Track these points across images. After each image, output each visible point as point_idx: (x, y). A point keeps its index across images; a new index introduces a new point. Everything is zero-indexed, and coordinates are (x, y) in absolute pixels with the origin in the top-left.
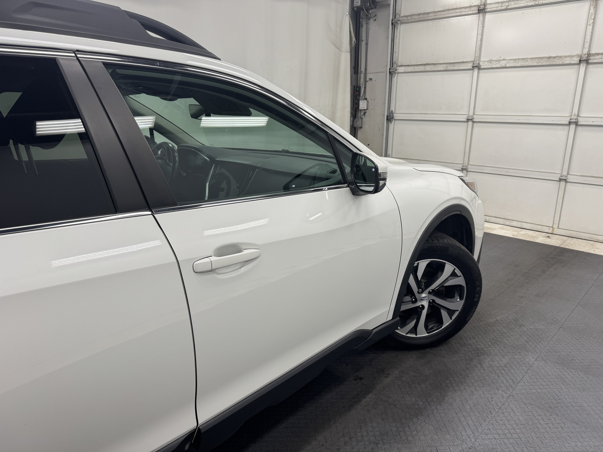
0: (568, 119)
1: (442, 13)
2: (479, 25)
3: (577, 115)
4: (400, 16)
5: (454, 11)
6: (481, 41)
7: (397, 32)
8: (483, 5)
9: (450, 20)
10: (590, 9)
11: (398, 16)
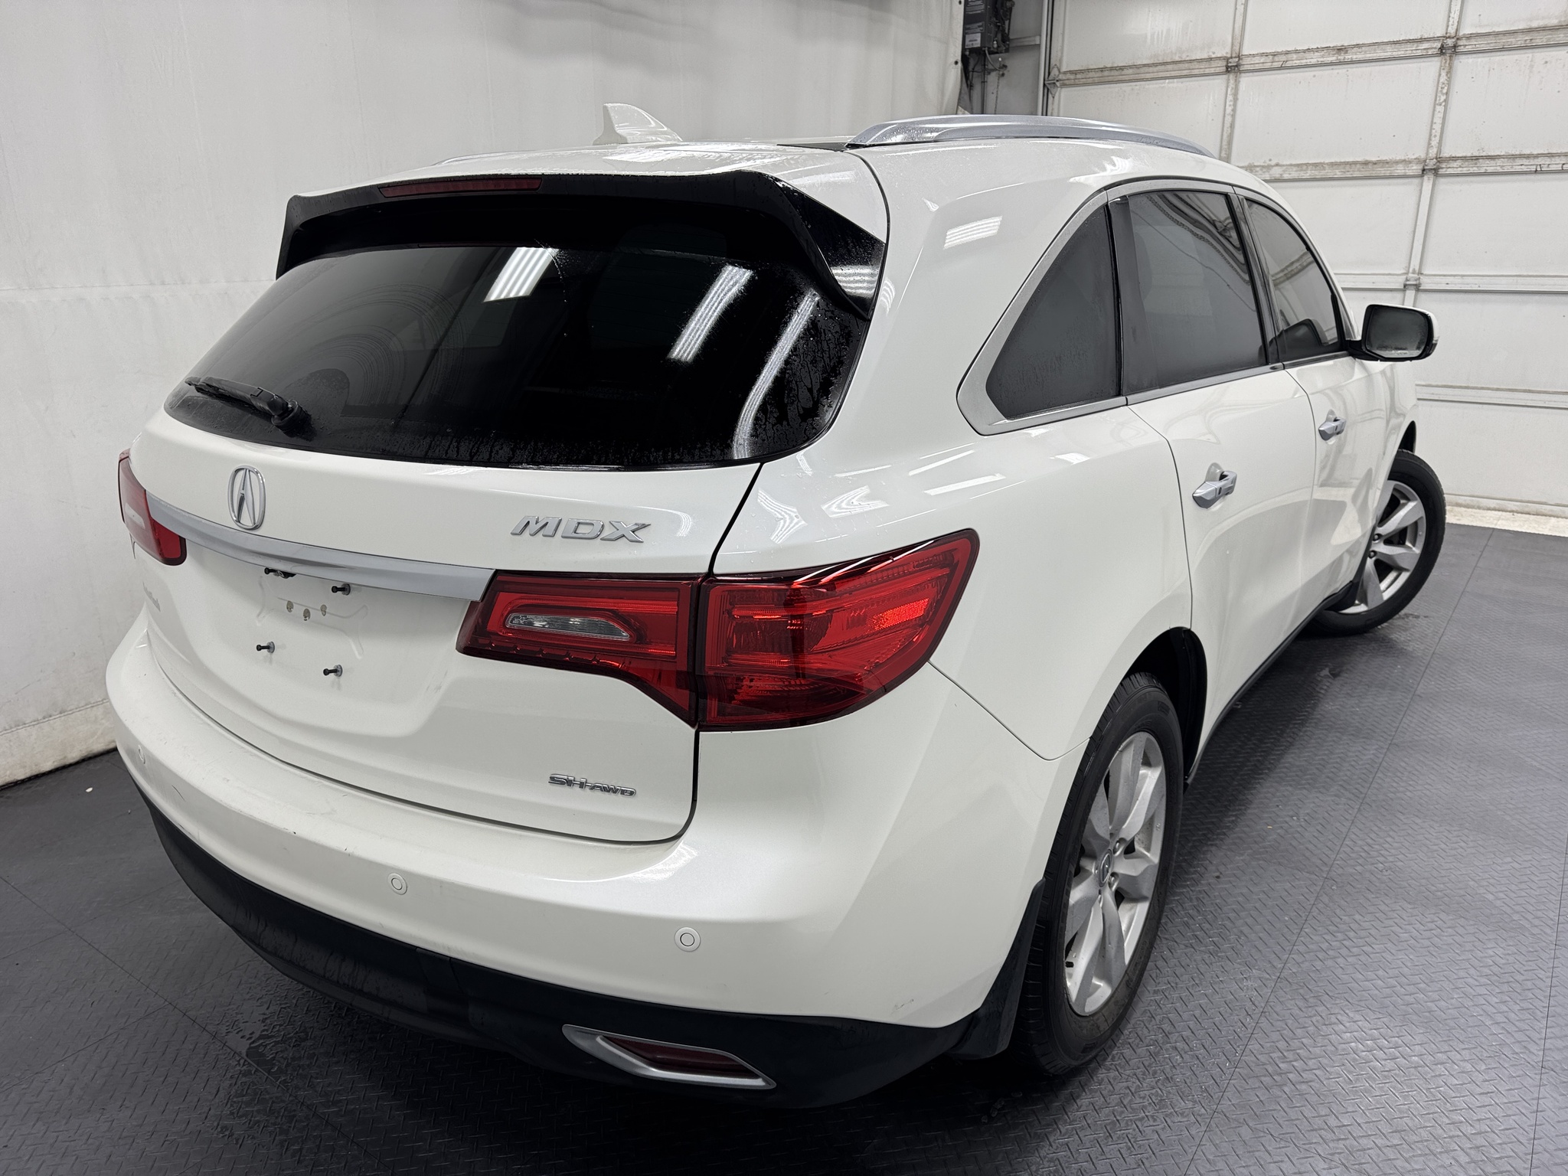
0: (1401, 280)
1: (1151, 69)
2: (1228, 95)
3: (1417, 271)
4: (1061, 71)
5: (1175, 67)
6: (1231, 127)
7: (1053, 104)
8: (1235, 57)
9: (1168, 83)
10: (1440, 75)
11: (1054, 72)
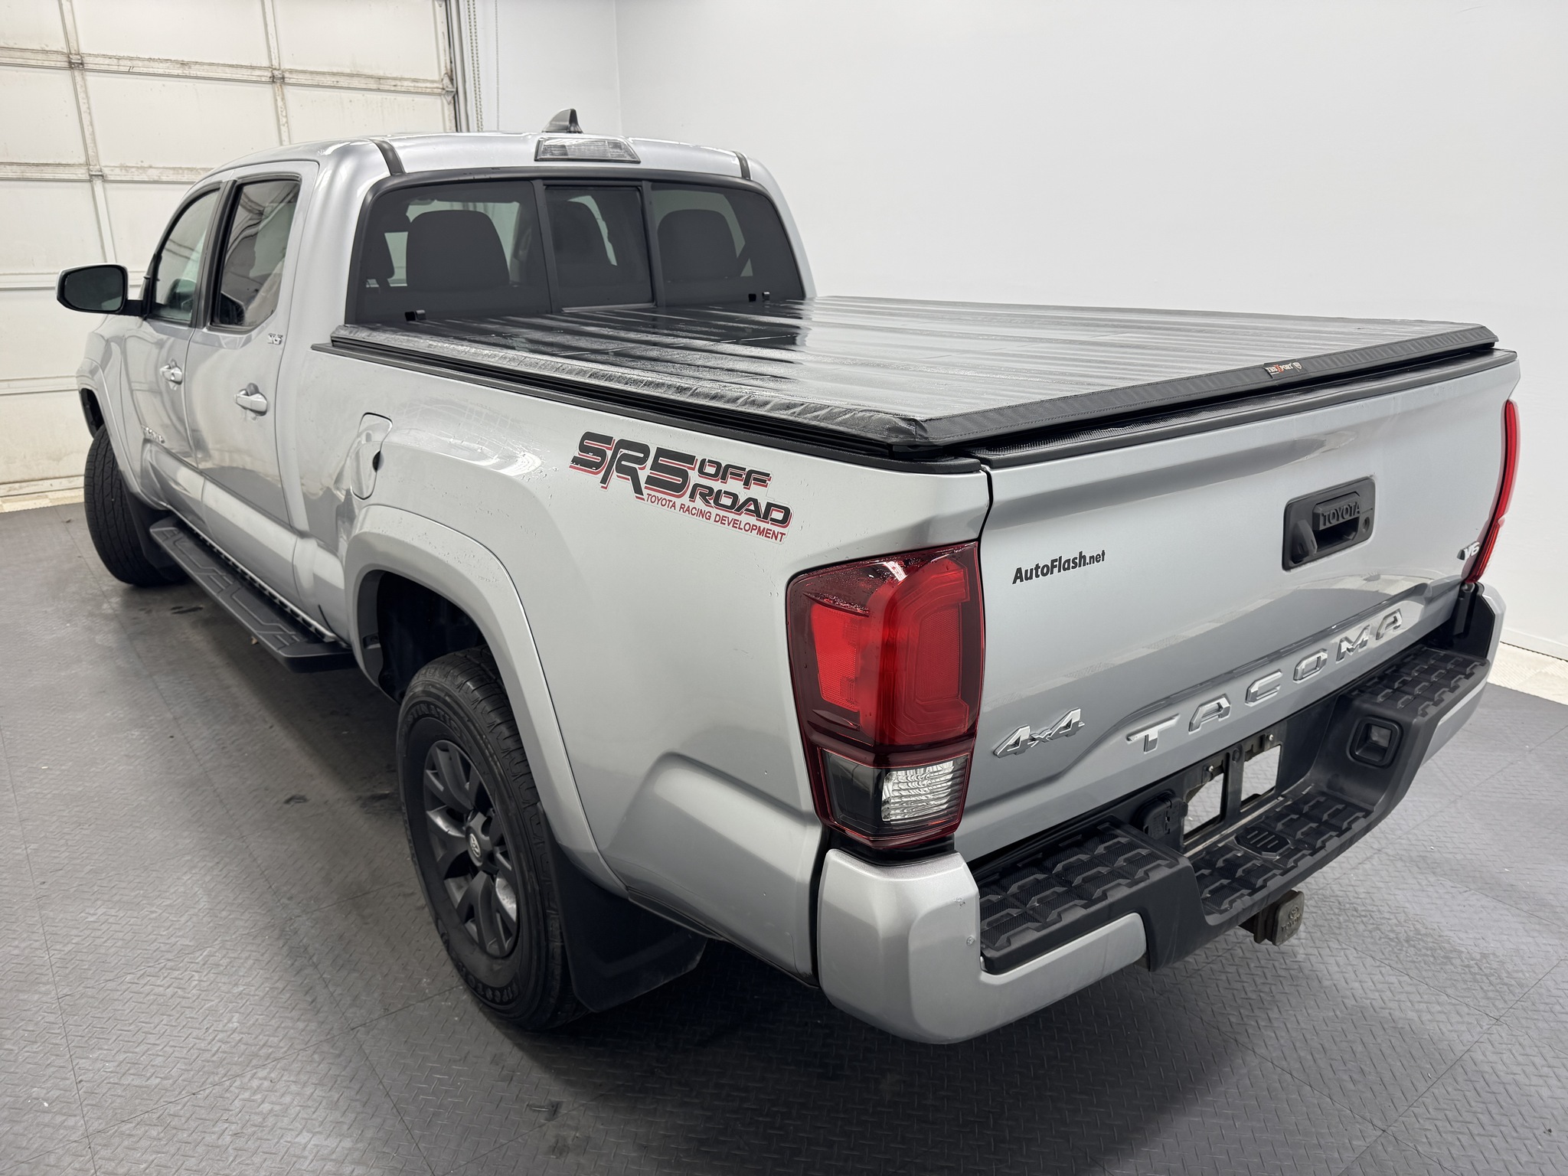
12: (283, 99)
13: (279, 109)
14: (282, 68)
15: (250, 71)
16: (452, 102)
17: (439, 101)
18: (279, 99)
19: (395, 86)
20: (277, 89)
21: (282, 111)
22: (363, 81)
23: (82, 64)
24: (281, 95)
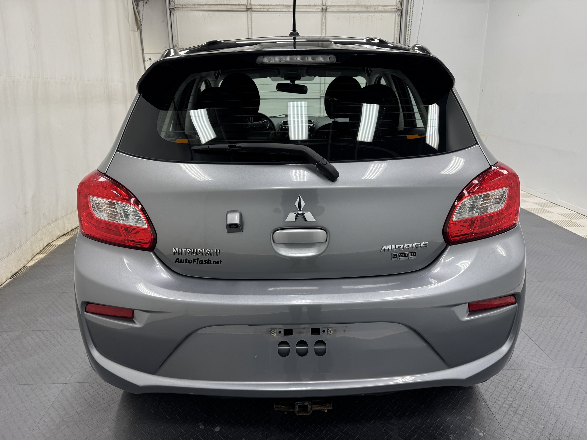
12: (325, 18)
13: (323, 23)
14: (327, 5)
15: (313, 7)
16: (400, 15)
17: (394, 15)
18: (323, 18)
19: (374, 9)
20: (323, 14)
21: (324, 24)
22: (360, 8)
23: (251, 9)
24: (324, 17)
